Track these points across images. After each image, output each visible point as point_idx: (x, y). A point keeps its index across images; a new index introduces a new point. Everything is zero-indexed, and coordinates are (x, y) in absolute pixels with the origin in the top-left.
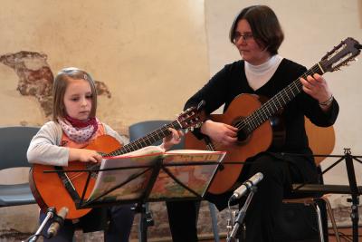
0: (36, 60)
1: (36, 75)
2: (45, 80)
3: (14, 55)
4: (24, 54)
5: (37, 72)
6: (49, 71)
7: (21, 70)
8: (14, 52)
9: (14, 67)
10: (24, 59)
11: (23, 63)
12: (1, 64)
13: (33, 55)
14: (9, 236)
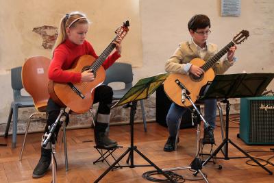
0: (52, 30)
3: (41, 28)
4: (46, 27)
5: (52, 37)
8: (41, 26)
9: (40, 34)
10: (46, 30)
11: (45, 32)
12: (34, 33)
13: (50, 27)
14: (38, 121)
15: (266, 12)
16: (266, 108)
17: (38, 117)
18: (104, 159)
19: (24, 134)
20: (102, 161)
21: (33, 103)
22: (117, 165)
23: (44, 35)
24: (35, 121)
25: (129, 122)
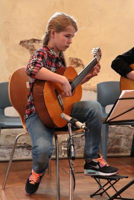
3: (28, 41)
4: (34, 40)
7: (32, 50)
8: (29, 39)
9: (28, 48)
10: (34, 44)
11: (33, 46)
12: (21, 46)
14: (23, 147)
17: (23, 143)
18: (105, 191)
19: (8, 162)
20: (101, 194)
21: (21, 124)
22: (118, 197)
24: (19, 147)
25: (129, 154)
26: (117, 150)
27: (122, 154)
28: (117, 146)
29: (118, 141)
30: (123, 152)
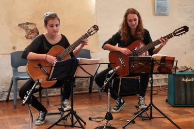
0: (32, 26)
1: (32, 31)
2: (35, 33)
3: (24, 24)
4: (28, 23)
5: (33, 30)
6: (37, 30)
7: (27, 29)
8: (24, 23)
9: (24, 28)
11: (27, 27)
12: (19, 27)
13: (31, 23)
15: (188, 12)
16: (186, 80)
23: (26, 29)
25: (88, 91)
26: (81, 90)
27: (84, 92)
28: (80, 87)
29: (81, 84)
30: (84, 90)
